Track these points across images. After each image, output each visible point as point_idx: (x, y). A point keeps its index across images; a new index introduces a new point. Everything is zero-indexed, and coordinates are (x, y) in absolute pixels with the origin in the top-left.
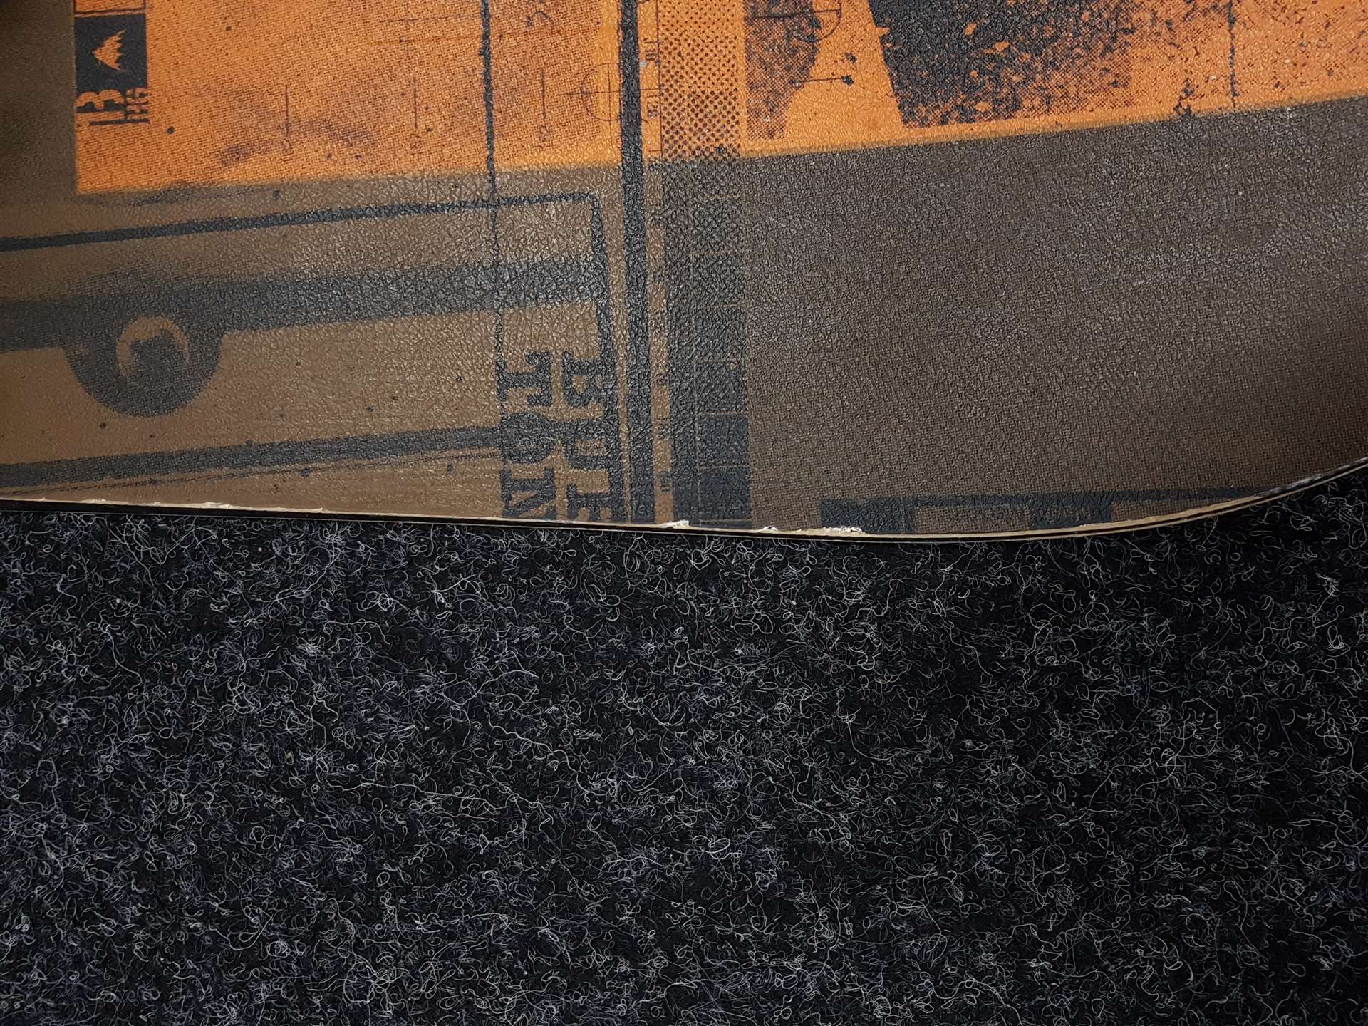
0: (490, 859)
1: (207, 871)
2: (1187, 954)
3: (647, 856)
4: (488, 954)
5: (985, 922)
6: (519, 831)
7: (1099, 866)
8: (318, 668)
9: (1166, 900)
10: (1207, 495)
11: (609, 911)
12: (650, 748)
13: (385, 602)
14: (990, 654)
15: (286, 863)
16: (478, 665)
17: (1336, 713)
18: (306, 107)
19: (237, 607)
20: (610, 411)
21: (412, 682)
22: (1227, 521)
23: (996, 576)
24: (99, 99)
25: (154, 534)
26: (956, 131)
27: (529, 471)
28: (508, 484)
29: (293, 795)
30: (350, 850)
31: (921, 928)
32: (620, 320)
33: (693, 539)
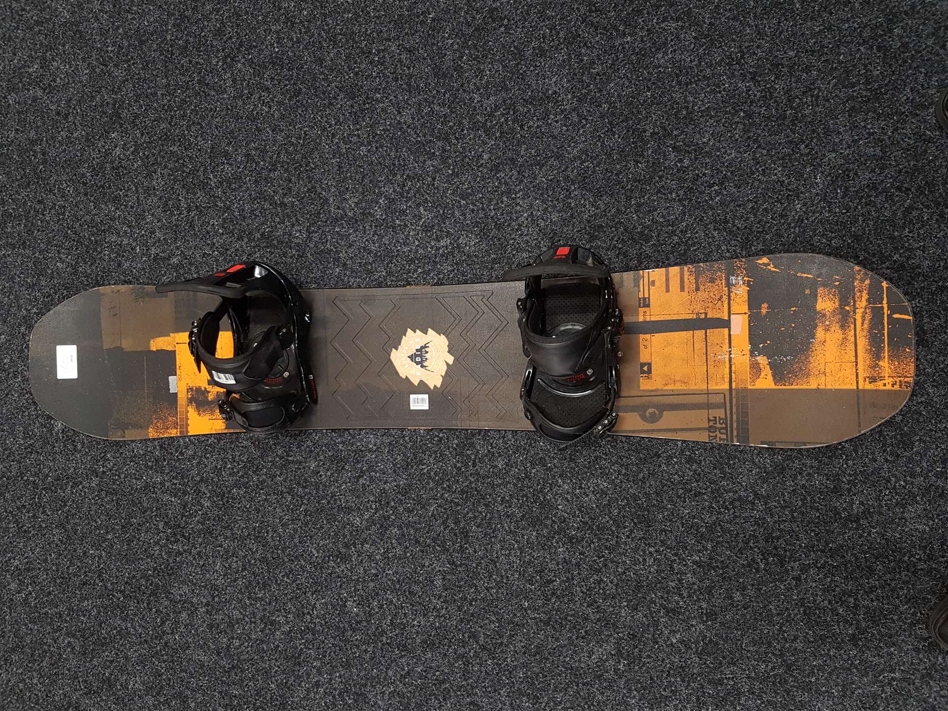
0: (704, 494)
1: (657, 494)
2: (820, 513)
3: (731, 494)
4: (703, 509)
5: (786, 507)
6: (709, 490)
7: (805, 498)
8: (676, 463)
9: (816, 505)
10: (821, 443)
11: (724, 502)
12: (732, 478)
13: (688, 453)
14: (788, 465)
15: (670, 493)
16: (703, 463)
17: (845, 476)
18: (677, 378)
19: (663, 453)
20: (727, 425)
21: (691, 466)
22: (826, 446)
23: (789, 453)
24: (644, 375)
25: (649, 441)
26: (783, 387)
27: (714, 434)
28: (710, 437)
29: (672, 483)
30: (681, 491)
31: (776, 507)
32: (728, 412)
33: (739, 446)
